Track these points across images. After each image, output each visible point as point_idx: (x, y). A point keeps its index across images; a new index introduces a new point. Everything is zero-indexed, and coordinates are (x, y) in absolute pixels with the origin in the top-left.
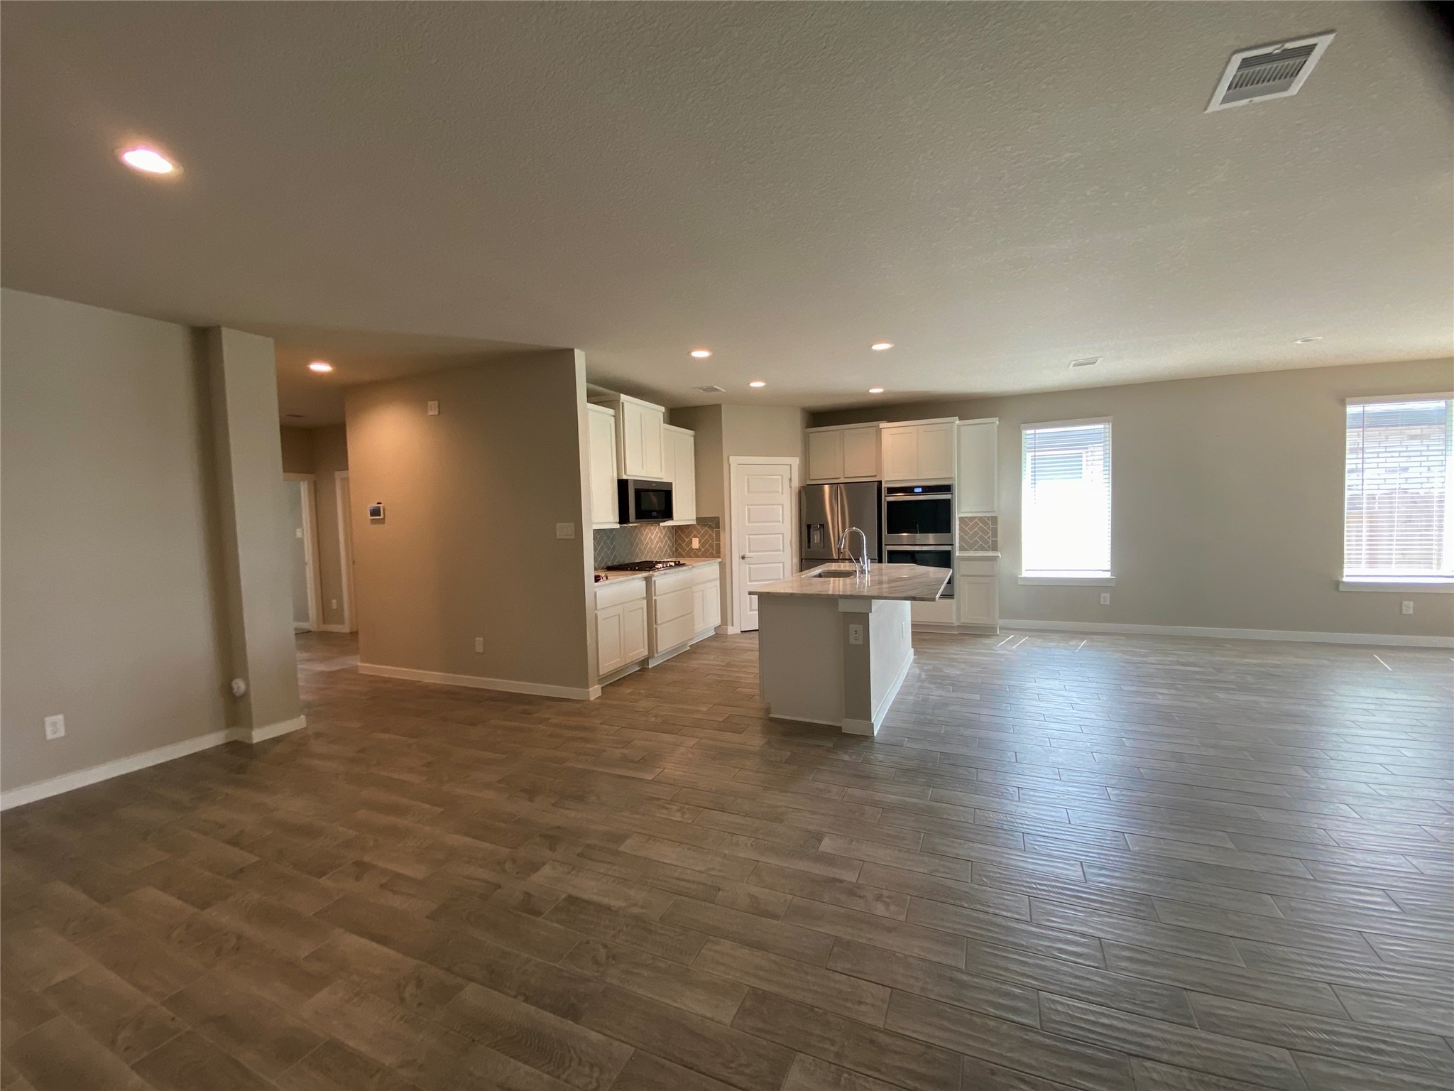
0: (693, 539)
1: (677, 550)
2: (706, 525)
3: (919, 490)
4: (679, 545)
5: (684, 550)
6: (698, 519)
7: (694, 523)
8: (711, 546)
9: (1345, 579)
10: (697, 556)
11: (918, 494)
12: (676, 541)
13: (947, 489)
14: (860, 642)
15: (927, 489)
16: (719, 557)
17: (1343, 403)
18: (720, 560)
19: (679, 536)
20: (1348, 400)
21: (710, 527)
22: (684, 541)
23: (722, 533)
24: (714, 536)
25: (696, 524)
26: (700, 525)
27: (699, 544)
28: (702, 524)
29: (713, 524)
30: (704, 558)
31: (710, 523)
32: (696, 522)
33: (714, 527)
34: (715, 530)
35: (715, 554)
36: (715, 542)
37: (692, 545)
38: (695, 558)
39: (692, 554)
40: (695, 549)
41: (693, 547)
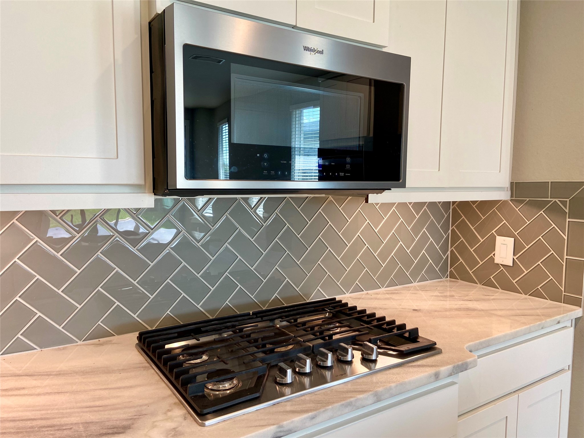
0: (498, 238)
1: (454, 259)
7: (504, 196)
8: (552, 263)
10: (508, 287)
12: (455, 238)
16: (577, 303)
19: (463, 227)
21: (555, 211)
22: (473, 240)
24: (566, 238)
25: (511, 200)
26: (521, 202)
27: (514, 255)
28: (528, 199)
29: (564, 203)
30: (527, 296)
31: (554, 200)
32: (512, 196)
33: (567, 211)
34: (568, 220)
35: (563, 290)
36: (566, 257)
37: (494, 255)
38: (500, 290)
39: (491, 277)
40: (501, 264)
41: (498, 260)
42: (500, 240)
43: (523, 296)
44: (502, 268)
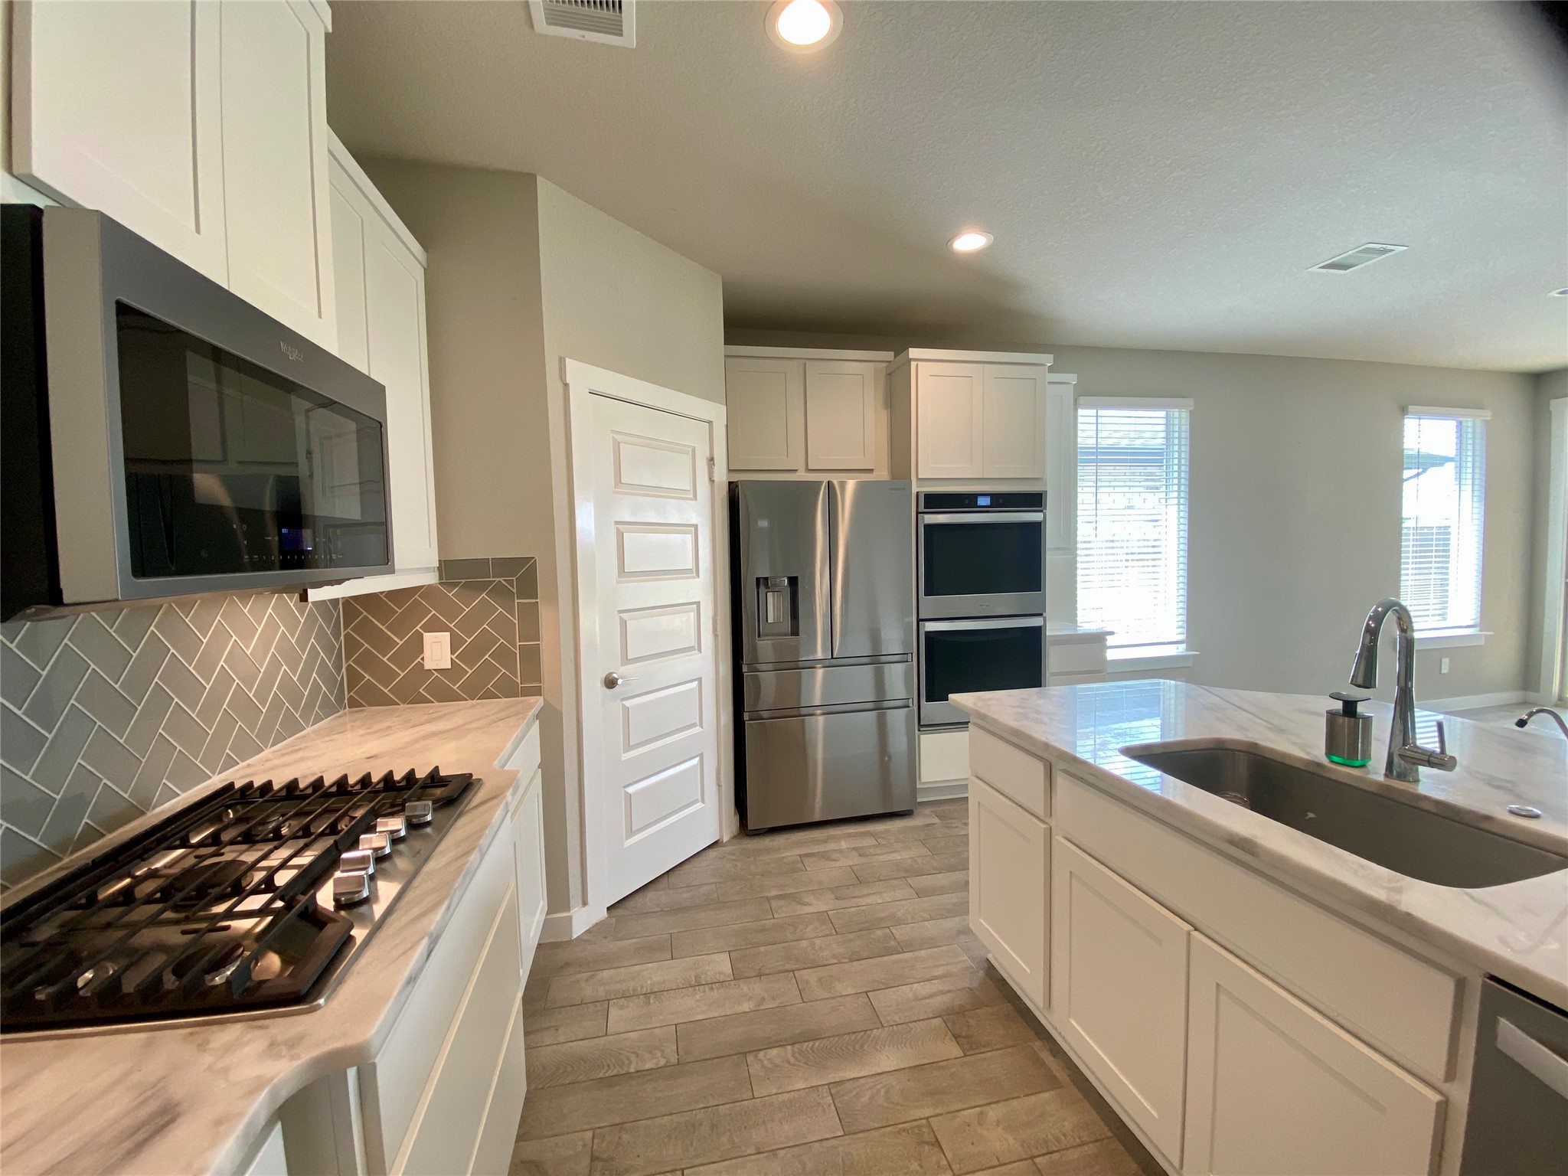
0: (426, 635)
1: (354, 677)
2: (480, 587)
3: (983, 501)
4: (367, 662)
5: (387, 676)
6: (449, 569)
7: (431, 579)
8: (504, 655)
10: (445, 695)
11: (984, 510)
12: (351, 645)
13: (1035, 500)
15: (1002, 501)
16: (537, 692)
17: (1403, 416)
18: (538, 702)
19: (365, 629)
20: (1409, 408)
21: (500, 592)
22: (385, 644)
23: (545, 613)
24: (516, 622)
25: (440, 584)
26: (456, 585)
27: (452, 653)
28: (464, 581)
29: (511, 583)
30: (475, 701)
31: (498, 579)
32: (441, 578)
33: (515, 591)
34: (516, 601)
35: (519, 682)
36: (518, 644)
37: (423, 659)
38: (437, 704)
39: (421, 690)
40: (434, 670)
41: (429, 665)
42: (429, 638)
43: (470, 702)
44: (436, 674)
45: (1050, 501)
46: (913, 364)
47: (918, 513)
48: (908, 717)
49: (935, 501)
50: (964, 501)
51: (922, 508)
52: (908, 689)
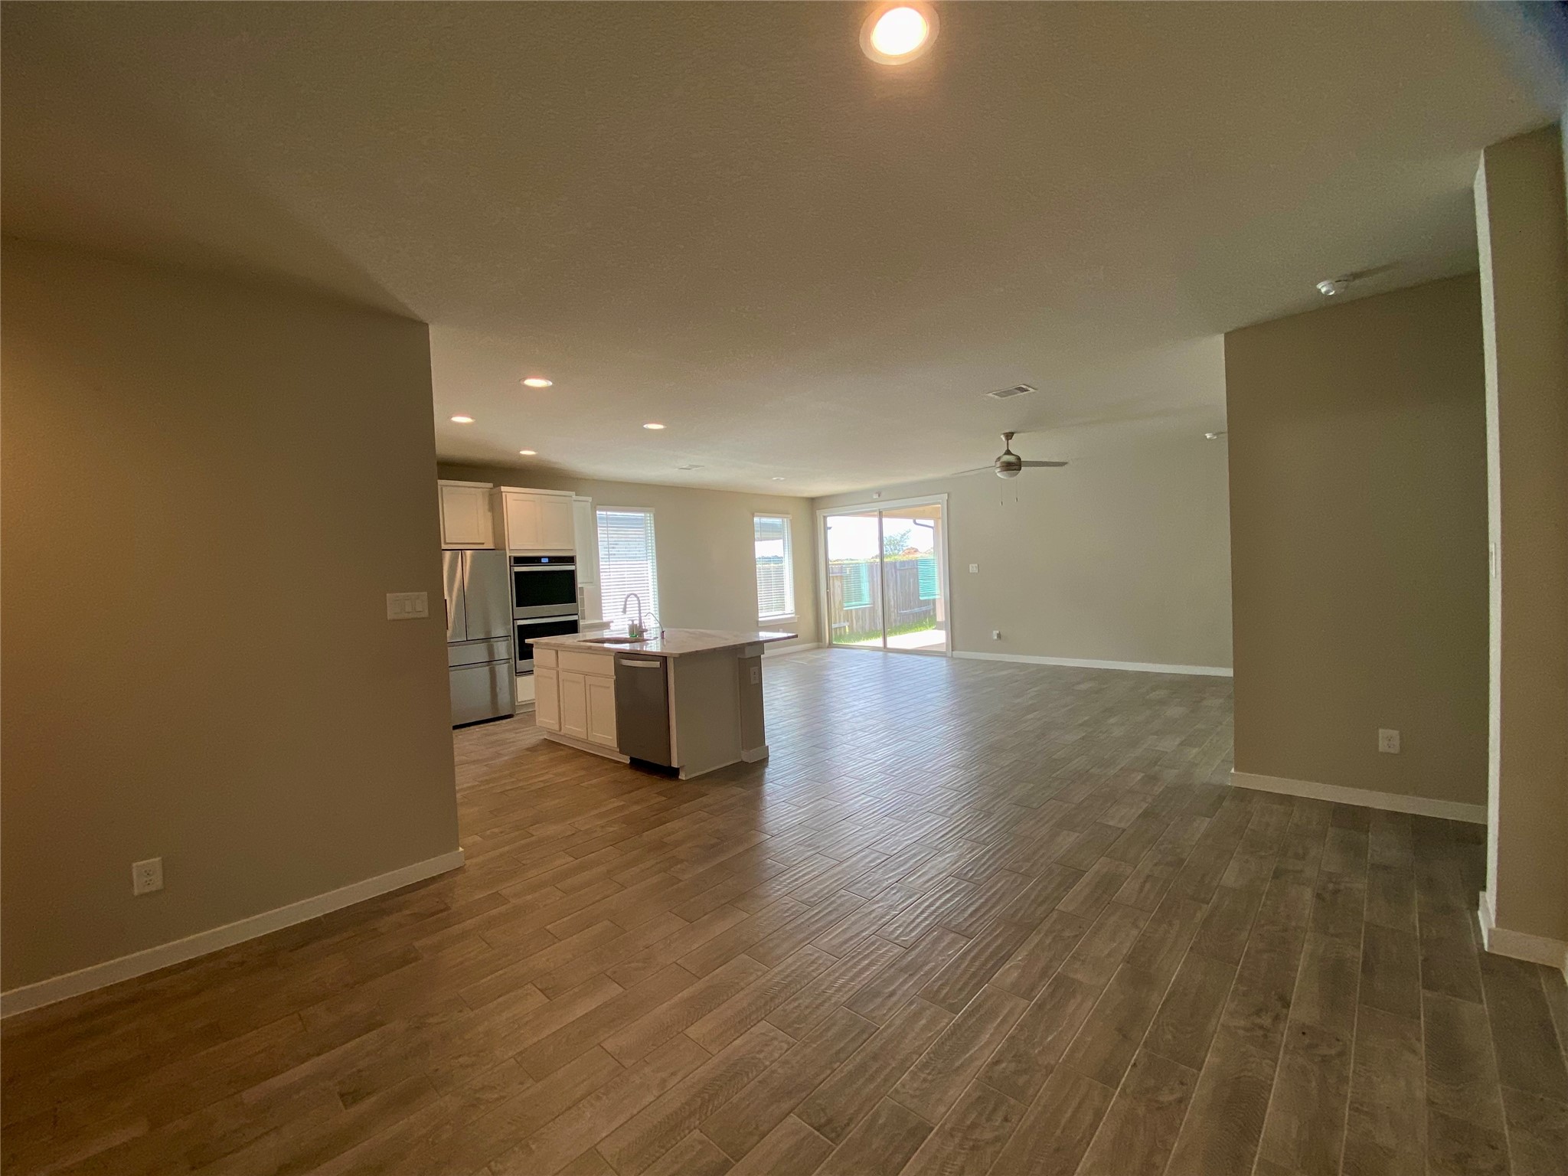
3: (545, 560)
9: (760, 619)
11: (545, 565)
13: (571, 560)
14: (757, 682)
15: (554, 560)
17: (753, 516)
20: (756, 514)
45: (578, 560)
46: (504, 494)
47: (510, 566)
48: (509, 668)
49: (519, 561)
50: (536, 560)
51: (512, 564)
52: (509, 653)
